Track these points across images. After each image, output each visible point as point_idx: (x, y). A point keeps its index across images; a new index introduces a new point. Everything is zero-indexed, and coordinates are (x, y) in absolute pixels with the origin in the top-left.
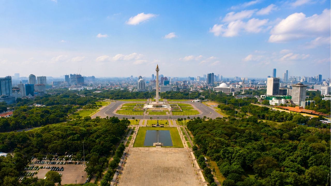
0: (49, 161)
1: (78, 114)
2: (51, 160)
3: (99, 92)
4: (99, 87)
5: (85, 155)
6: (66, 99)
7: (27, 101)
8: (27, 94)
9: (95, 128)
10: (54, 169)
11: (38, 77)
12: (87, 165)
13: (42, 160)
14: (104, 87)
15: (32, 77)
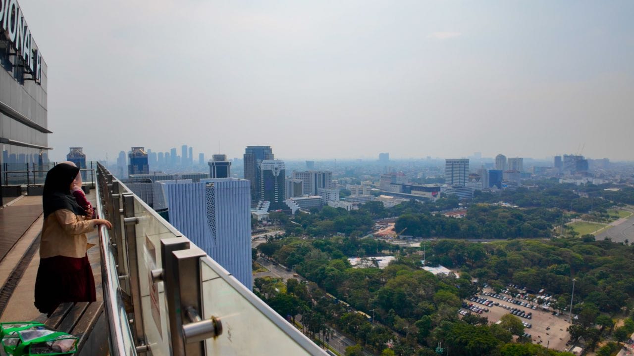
0: (510, 297)
1: (572, 228)
2: (513, 296)
3: (615, 190)
4: (616, 180)
5: (574, 304)
6: (554, 198)
7: (489, 197)
8: (491, 186)
9: (600, 258)
10: (516, 313)
11: (510, 159)
12: (574, 321)
13: (500, 294)
14: (624, 182)
15: (501, 158)
